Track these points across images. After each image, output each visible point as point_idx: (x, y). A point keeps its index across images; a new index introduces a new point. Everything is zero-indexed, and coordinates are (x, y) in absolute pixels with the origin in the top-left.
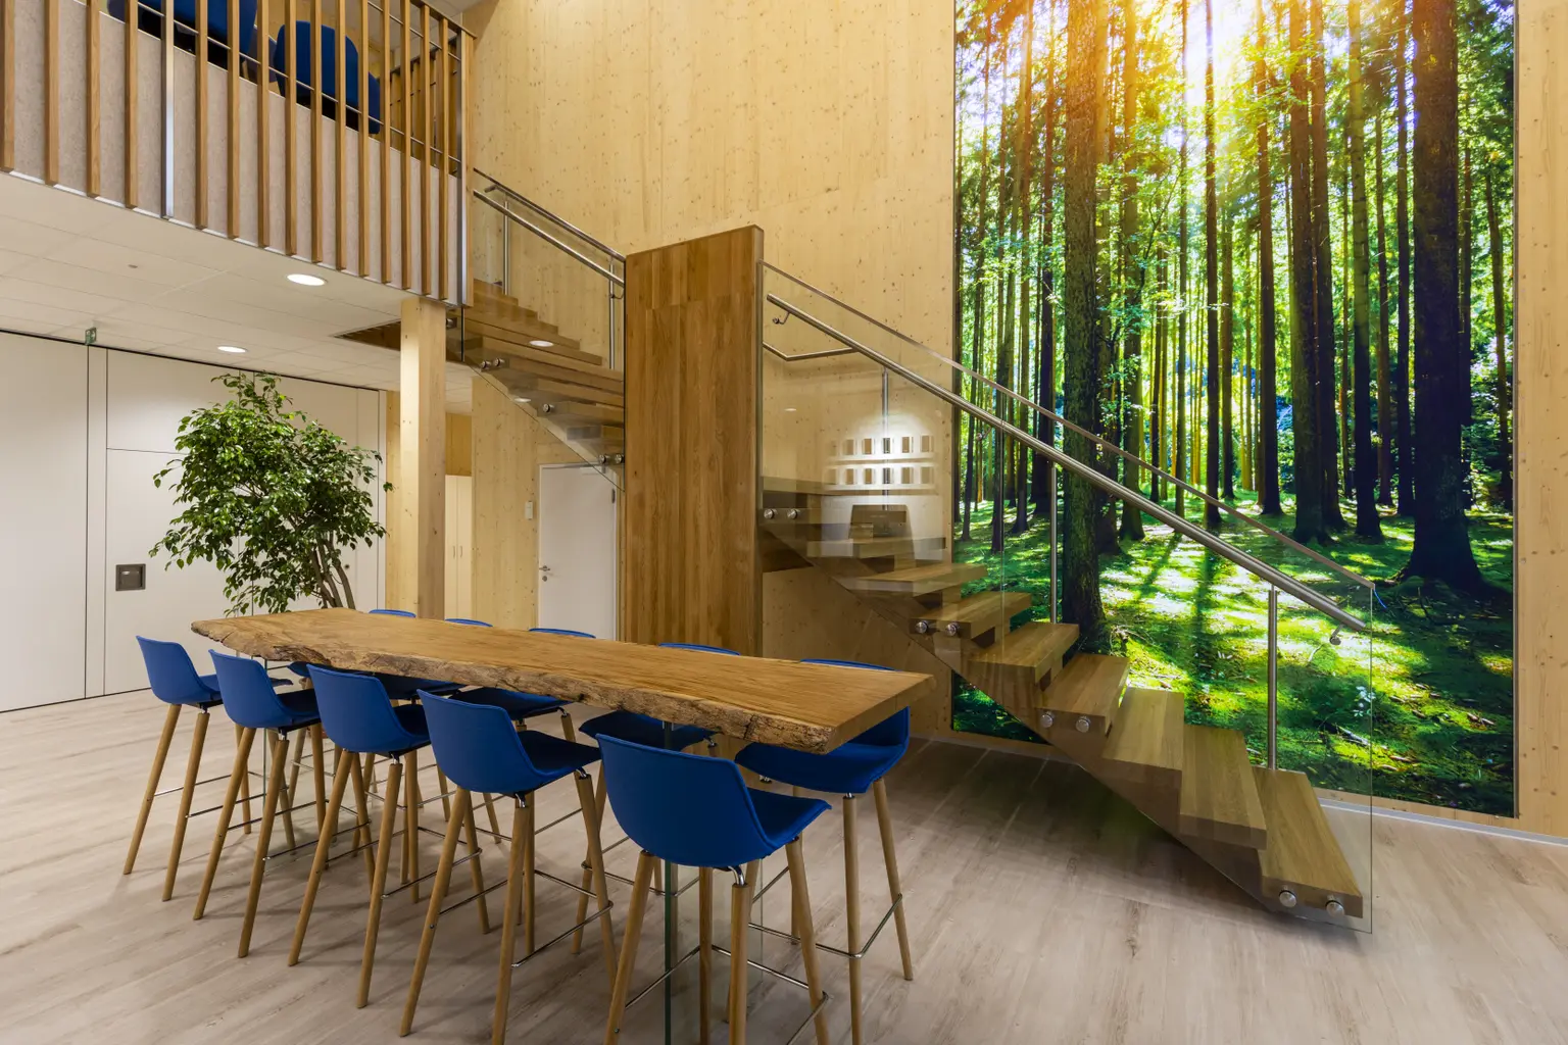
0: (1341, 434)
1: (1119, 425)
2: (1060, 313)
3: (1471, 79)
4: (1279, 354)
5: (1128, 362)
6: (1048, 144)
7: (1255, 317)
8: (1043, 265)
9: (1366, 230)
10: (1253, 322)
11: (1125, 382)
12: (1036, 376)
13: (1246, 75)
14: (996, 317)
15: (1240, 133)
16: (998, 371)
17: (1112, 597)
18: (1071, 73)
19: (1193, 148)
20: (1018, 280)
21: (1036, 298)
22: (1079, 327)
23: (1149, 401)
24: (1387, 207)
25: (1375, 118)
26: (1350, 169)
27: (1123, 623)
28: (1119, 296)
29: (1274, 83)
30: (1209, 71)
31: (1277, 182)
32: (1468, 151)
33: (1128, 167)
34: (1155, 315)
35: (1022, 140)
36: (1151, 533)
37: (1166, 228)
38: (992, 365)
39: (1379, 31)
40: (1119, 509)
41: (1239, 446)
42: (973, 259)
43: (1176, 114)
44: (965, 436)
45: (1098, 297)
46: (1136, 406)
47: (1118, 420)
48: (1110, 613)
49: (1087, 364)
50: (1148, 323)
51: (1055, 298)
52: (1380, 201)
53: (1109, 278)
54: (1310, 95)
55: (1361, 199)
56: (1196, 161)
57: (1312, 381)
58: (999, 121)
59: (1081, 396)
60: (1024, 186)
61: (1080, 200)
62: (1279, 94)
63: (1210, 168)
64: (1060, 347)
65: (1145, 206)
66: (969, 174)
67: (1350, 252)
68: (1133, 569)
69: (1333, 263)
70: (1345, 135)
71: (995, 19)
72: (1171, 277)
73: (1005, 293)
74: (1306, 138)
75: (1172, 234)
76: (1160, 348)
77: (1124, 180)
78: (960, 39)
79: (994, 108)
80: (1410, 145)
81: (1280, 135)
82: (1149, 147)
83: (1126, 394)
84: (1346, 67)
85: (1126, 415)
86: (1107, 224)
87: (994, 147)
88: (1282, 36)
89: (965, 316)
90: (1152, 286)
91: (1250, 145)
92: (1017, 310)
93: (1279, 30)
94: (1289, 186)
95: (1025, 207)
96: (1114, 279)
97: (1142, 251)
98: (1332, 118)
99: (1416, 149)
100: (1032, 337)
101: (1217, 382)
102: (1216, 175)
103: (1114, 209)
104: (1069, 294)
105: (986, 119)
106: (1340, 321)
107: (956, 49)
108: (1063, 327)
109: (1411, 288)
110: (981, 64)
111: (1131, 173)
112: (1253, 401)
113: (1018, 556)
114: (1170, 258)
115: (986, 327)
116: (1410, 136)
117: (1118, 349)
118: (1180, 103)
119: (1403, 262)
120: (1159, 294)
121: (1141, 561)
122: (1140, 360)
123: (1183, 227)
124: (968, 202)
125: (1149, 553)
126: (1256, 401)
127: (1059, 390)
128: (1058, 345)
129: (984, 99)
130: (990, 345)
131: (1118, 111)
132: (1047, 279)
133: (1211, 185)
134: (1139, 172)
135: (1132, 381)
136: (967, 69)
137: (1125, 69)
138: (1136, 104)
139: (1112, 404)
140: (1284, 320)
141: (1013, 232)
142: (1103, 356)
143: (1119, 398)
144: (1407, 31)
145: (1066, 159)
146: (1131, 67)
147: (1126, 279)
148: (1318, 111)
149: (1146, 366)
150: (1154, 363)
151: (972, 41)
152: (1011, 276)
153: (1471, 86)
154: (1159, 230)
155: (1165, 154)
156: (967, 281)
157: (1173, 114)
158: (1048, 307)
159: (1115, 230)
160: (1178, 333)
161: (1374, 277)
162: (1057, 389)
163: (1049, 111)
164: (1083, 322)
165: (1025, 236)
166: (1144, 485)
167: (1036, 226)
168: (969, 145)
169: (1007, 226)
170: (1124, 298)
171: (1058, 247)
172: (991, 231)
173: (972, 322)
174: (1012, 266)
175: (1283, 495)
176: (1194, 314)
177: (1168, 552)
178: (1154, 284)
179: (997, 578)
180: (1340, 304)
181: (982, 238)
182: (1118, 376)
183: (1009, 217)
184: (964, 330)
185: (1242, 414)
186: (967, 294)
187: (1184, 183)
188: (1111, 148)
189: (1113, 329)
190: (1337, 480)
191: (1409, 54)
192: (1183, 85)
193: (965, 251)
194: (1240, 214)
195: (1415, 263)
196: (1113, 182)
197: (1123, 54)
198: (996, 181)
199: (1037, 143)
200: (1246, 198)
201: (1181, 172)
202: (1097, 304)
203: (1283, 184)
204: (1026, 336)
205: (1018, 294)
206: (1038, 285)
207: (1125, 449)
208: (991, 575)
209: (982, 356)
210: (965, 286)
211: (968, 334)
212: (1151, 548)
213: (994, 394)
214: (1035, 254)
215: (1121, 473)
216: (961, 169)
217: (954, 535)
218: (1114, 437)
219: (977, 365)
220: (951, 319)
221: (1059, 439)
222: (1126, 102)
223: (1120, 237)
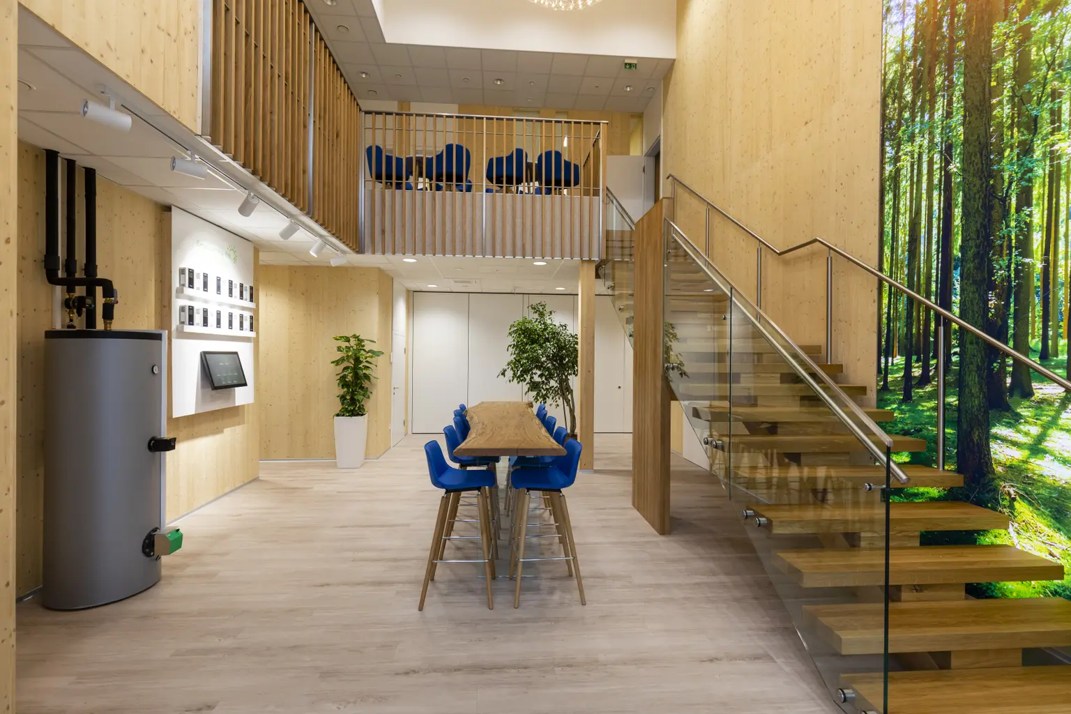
1: (1010, 282)
2: (959, 180)
5: (1019, 216)
6: (951, 23)
8: (945, 139)
11: (1017, 236)
12: (938, 242)
14: (908, 195)
16: (909, 242)
17: (1002, 453)
20: (925, 158)
21: (939, 171)
22: (975, 190)
23: (1040, 253)
27: (1012, 481)
28: (1012, 150)
34: (1048, 162)
35: (930, 29)
36: (1040, 391)
37: (1060, 65)
38: (905, 238)
40: (1009, 366)
42: (893, 149)
44: (885, 301)
45: (992, 157)
46: (1027, 260)
47: (1009, 276)
48: (999, 469)
49: (981, 224)
50: (1040, 172)
51: (955, 166)
53: (1002, 135)
58: (913, 21)
59: (976, 255)
60: (931, 70)
61: (977, 66)
64: (958, 212)
65: (1039, 48)
66: (891, 76)
68: (1021, 427)
72: (1065, 116)
73: (915, 171)
76: (1053, 195)
77: (1018, 30)
79: (910, 10)
83: (1017, 249)
85: (1016, 270)
86: (1001, 80)
87: (909, 45)
89: (887, 199)
90: (1045, 132)
92: (924, 185)
95: (932, 90)
96: (1007, 134)
97: (1035, 98)
100: (935, 207)
103: (1007, 64)
104: (967, 159)
105: (904, 24)
108: (961, 193)
111: (1025, 21)
113: (923, 406)
114: (1065, 96)
115: (901, 206)
117: (1010, 203)
120: (1052, 138)
121: (1030, 420)
122: (1031, 212)
124: (889, 101)
125: (1039, 412)
127: (957, 253)
128: (956, 210)
129: (903, 6)
130: (904, 220)
132: (948, 151)
134: (1034, 16)
135: (1024, 235)
139: (1003, 260)
141: (923, 116)
142: (995, 214)
143: (1010, 254)
145: (965, 32)
147: (1019, 131)
150: (1046, 212)
152: (920, 155)
154: (1054, 70)
156: (889, 168)
158: (948, 176)
159: (1009, 84)
162: (955, 252)
164: (978, 185)
165: (932, 116)
166: (1034, 341)
167: (940, 104)
169: (918, 112)
170: (1016, 151)
171: (958, 117)
172: (906, 120)
173: (891, 203)
174: (921, 146)
177: (1058, 412)
178: (1046, 129)
179: (907, 424)
181: (899, 129)
182: (1010, 232)
183: (919, 104)
184: (886, 210)
186: (888, 180)
188: (1007, 3)
189: (1006, 184)
193: (887, 143)
198: (910, 74)
199: (941, 27)
202: (991, 162)
204: (930, 207)
205: (925, 171)
206: (941, 158)
207: (1015, 306)
208: (902, 421)
209: (898, 232)
210: (887, 173)
211: (889, 213)
212: (1041, 407)
213: (906, 263)
214: (939, 131)
215: (1011, 331)
216: (886, 74)
217: (878, 385)
218: (1005, 294)
219: (895, 238)
220: (878, 205)
221: (956, 299)
223: (1013, 90)
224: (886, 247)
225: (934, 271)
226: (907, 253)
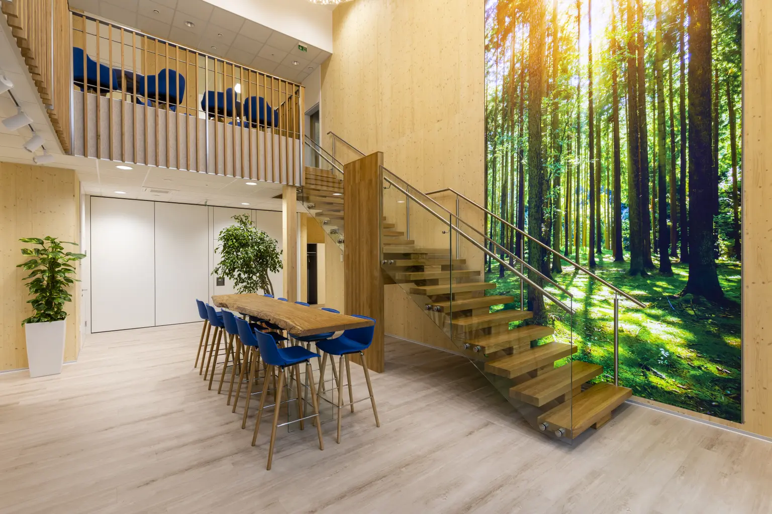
0: (652, 221)
1: (551, 220)
2: (527, 168)
3: (719, 32)
4: (623, 183)
5: (555, 189)
6: (521, 91)
7: (611, 165)
8: (519, 147)
9: (664, 117)
10: (610, 167)
11: (554, 199)
12: (517, 197)
13: (607, 47)
14: (501, 172)
15: (604, 75)
16: (502, 196)
18: (531, 57)
19: (583, 85)
20: (509, 154)
21: (517, 162)
22: (534, 175)
23: (564, 207)
24: (675, 104)
25: (668, 59)
26: (656, 86)
27: (553, 312)
28: (551, 159)
29: (620, 48)
30: (590, 47)
31: (621, 97)
32: (717, 70)
33: (554, 98)
34: (566, 167)
35: (511, 90)
36: (565, 270)
37: (571, 125)
38: (499, 193)
39: (671, 14)
40: (551, 259)
41: (604, 228)
42: (492, 146)
43: (575, 70)
44: (489, 226)
45: (542, 160)
46: (558, 210)
47: (551, 217)
48: (547, 307)
49: (538, 191)
50: (563, 171)
51: (525, 161)
52: (671, 101)
53: (547, 151)
54: (637, 52)
55: (662, 102)
56: (584, 91)
57: (638, 195)
58: (502, 83)
59: (536, 206)
60: (512, 111)
61: (534, 115)
62: (622, 54)
63: (591, 94)
64: (526, 184)
65: (562, 115)
66: (490, 108)
67: (656, 129)
68: (557, 286)
69: (648, 135)
70: (654, 70)
71: (500, 37)
72: (573, 148)
73: (504, 160)
74: (635, 74)
75: (574, 127)
76: (569, 182)
77: (553, 104)
78: (487, 48)
79: (500, 77)
80: (686, 71)
81: (623, 74)
82: (563, 87)
83: (554, 204)
84: (654, 35)
85: (554, 214)
86: (546, 125)
87: (500, 94)
88: (623, 24)
89: (489, 172)
91: (609, 80)
92: (509, 168)
93: (622, 22)
94: (627, 99)
95: (512, 121)
96: (549, 152)
97: (561, 137)
98: (647, 62)
99: (689, 73)
100: (515, 180)
101: (594, 197)
102: (593, 97)
103: (548, 118)
104: (530, 159)
105: (497, 83)
106: (651, 164)
107: (485, 52)
108: (528, 175)
109: (687, 145)
110: (495, 58)
111: (556, 100)
112: (610, 206)
113: (510, 280)
114: (573, 139)
115: (497, 177)
116: (686, 66)
117: (550, 183)
118: (577, 64)
119: (683, 132)
120: (568, 156)
121: (561, 283)
122: (560, 188)
123: (579, 123)
124: (490, 121)
125: (564, 279)
126: (612, 206)
127: (526, 204)
129: (496, 73)
130: (499, 184)
131: (551, 71)
132: (521, 153)
133: (591, 102)
134: (559, 99)
135: (557, 199)
136: (489, 61)
137: (553, 51)
138: (558, 67)
139: (548, 209)
140: (624, 166)
141: (508, 133)
142: (545, 187)
143: (551, 207)
144: (685, 12)
145: (529, 97)
146: (556, 50)
147: (554, 150)
148: (641, 59)
149: (563, 190)
150: (566, 189)
151: (491, 48)
152: (507, 153)
153: (719, 35)
154: (568, 126)
155: (571, 89)
156: (490, 156)
158: (521, 166)
159: (549, 127)
160: (576, 174)
161: (668, 140)
163: (522, 75)
164: (536, 173)
165: (512, 134)
166: (562, 247)
167: (517, 129)
169: (505, 130)
170: (553, 159)
171: (525, 138)
172: (499, 133)
173: (492, 174)
174: (507, 148)
175: (624, 252)
176: (583, 165)
177: (572, 279)
178: (566, 152)
179: (502, 289)
180: (652, 156)
181: (495, 137)
182: (551, 196)
183: (506, 126)
184: (489, 178)
185: (605, 213)
186: (490, 162)
187: (579, 102)
188: (548, 89)
189: (549, 174)
190: (650, 244)
191: (686, 23)
192: (578, 55)
193: (489, 143)
194: (604, 115)
195: (689, 131)
196: (548, 106)
197: (552, 44)
198: (501, 110)
199: (517, 91)
200: (607, 107)
201: (578, 97)
202: (541, 163)
203: (624, 98)
204: (512, 180)
205: (509, 161)
206: (518, 156)
207: (554, 231)
208: (499, 288)
209: (495, 190)
210: (489, 159)
211: (490, 180)
212: (565, 277)
213: (500, 206)
214: (516, 142)
215: (552, 243)
216: (487, 106)
217: (485, 270)
218: (549, 225)
219: (494, 193)
220: (484, 174)
221: (526, 226)
222: (554, 67)
223: (551, 131)
224: (489, 197)
225: (515, 212)
226: (500, 202)
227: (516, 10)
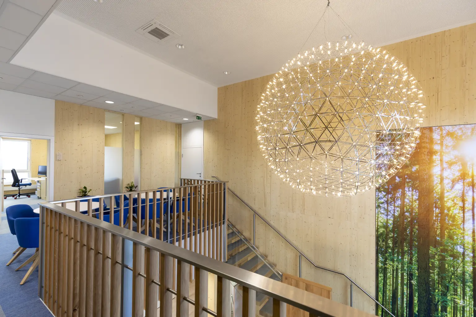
2: (416, 288)
5: (442, 313)
6: (411, 233)
8: (409, 270)
12: (407, 304)
14: (391, 280)
16: (392, 297)
18: (419, 214)
19: (468, 255)
20: (399, 271)
21: (406, 280)
22: (423, 295)
28: (439, 291)
33: (441, 252)
34: (453, 303)
35: (401, 228)
37: (457, 276)
38: (390, 294)
42: (383, 259)
43: (461, 242)
44: (380, 313)
45: (430, 289)
49: (426, 308)
50: (450, 304)
51: (414, 282)
53: (435, 284)
56: (468, 259)
58: (392, 219)
60: (402, 243)
61: (423, 255)
65: (448, 266)
66: (381, 231)
71: (391, 187)
72: (459, 293)
73: (395, 274)
76: (455, 314)
77: (440, 255)
78: (378, 189)
79: (391, 214)
82: (450, 248)
86: (434, 267)
87: (390, 226)
89: (380, 275)
92: (400, 281)
95: (403, 249)
96: (437, 285)
97: (448, 280)
100: (405, 291)
103: (437, 263)
104: (419, 283)
105: (387, 217)
107: (376, 191)
108: (417, 293)
110: (385, 199)
111: (443, 254)
114: (459, 287)
115: (388, 282)
117: (438, 308)
118: (462, 238)
120: (454, 296)
122: (447, 315)
123: (464, 279)
124: (381, 240)
128: (415, 298)
129: (387, 210)
130: (389, 288)
131: (438, 232)
132: (411, 276)
134: (446, 254)
136: (380, 199)
138: (445, 233)
141: (398, 256)
142: (433, 307)
145: (418, 240)
146: (442, 221)
147: (441, 287)
151: (382, 191)
152: (397, 269)
154: (454, 276)
155: (456, 253)
157: (459, 242)
158: (411, 284)
159: (437, 269)
160: (462, 312)
162: (415, 312)
163: (411, 223)
164: (425, 295)
165: (403, 258)
167: (406, 257)
168: (381, 222)
169: (395, 253)
170: (440, 293)
171: (415, 267)
172: (389, 252)
173: (382, 278)
174: (397, 266)
176: (468, 308)
178: (452, 293)
181: (386, 253)
183: (396, 251)
186: (381, 269)
187: (464, 264)
188: (435, 243)
189: (437, 300)
192: (463, 233)
193: (380, 255)
197: (440, 215)
198: (391, 237)
199: (407, 231)
201: (463, 261)
205: (400, 276)
206: (407, 276)
209: (386, 290)
210: (380, 266)
211: (381, 281)
213: (391, 304)
214: (406, 266)
216: (378, 229)
219: (384, 292)
222: (441, 230)
223: (439, 272)
224: (380, 293)
225: (405, 314)
227: (406, 176)
